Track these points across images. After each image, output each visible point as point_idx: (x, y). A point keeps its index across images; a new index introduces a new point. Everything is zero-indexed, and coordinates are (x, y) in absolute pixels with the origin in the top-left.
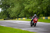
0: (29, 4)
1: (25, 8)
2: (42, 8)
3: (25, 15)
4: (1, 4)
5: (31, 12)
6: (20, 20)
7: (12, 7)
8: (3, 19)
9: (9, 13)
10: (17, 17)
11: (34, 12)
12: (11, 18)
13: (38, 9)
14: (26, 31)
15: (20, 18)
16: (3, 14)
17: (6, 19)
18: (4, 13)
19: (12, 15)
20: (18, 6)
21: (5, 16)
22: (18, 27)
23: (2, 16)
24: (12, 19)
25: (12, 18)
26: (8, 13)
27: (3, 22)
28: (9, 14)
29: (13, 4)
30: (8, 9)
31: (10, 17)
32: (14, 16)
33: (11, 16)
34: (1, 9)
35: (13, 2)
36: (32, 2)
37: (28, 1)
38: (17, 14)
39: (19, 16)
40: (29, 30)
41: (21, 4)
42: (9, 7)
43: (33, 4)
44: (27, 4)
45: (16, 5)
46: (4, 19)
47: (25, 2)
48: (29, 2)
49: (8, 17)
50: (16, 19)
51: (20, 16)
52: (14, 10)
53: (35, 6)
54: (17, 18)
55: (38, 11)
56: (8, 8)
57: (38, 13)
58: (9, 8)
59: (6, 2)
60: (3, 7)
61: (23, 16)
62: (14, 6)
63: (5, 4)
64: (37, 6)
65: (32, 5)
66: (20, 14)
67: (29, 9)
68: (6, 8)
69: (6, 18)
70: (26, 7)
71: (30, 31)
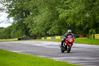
0: (68, 8)
1: (60, 16)
2: (94, 17)
3: (59, 31)
4: (13, 8)
5: (71, 25)
6: (50, 40)
7: (33, 15)
8: (17, 39)
9: (29, 26)
10: (43, 33)
11: (78, 24)
12: (32, 37)
13: (86, 18)
14: (62, 62)
15: (50, 36)
16: (17, 29)
17: (23, 39)
18: (19, 26)
19: (34, 31)
20: (46, 12)
21: (20, 32)
22: (46, 55)
23: (14, 33)
24: (34, 39)
25: (35, 37)
26: (25, 25)
27: (16, 43)
28: (29, 29)
29: (35, 9)
30: (26, 19)
31: (31, 35)
32: (38, 33)
33: (32, 31)
34: (13, 18)
35: (37, 5)
36: (73, 4)
37: (66, 2)
38: (44, 29)
39: (47, 32)
40: (67, 61)
41: (52, 9)
42: (29, 14)
43: (75, 9)
44: (65, 8)
45: (41, 10)
46: (19, 39)
47: (60, 4)
48: (68, 4)
49: (26, 34)
50: (43, 38)
51: (49, 32)
52: (38, 20)
53: (80, 13)
54: (44, 36)
55: (86, 23)
56: (26, 17)
57: (87, 26)
58: (29, 17)
59: (22, 4)
60: (16, 15)
61: (56, 32)
62: (38, 12)
63: (21, 9)
64: (83, 12)
65: (73, 10)
66: (51, 28)
67: (68, 18)
68: (22, 17)
69: (22, 36)
70: (61, 14)
71: (70, 62)
